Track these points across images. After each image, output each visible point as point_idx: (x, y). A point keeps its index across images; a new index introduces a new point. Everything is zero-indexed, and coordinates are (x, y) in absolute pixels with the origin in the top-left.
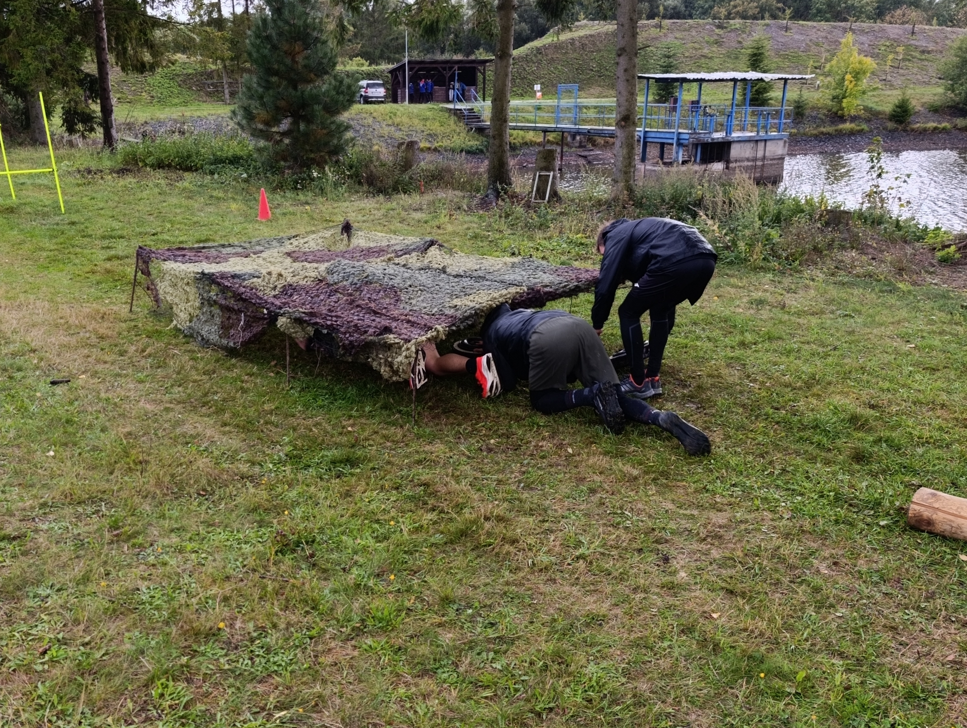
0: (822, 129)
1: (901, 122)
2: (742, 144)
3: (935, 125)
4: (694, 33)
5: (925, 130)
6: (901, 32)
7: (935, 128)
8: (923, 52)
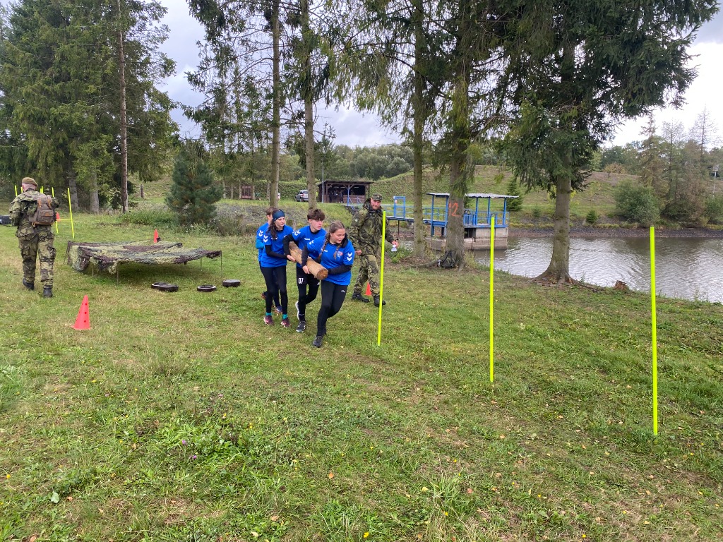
0: (548, 225)
1: (592, 223)
2: (482, 230)
3: (610, 225)
4: (489, 172)
5: (604, 227)
6: (603, 176)
7: (610, 227)
8: (614, 187)
